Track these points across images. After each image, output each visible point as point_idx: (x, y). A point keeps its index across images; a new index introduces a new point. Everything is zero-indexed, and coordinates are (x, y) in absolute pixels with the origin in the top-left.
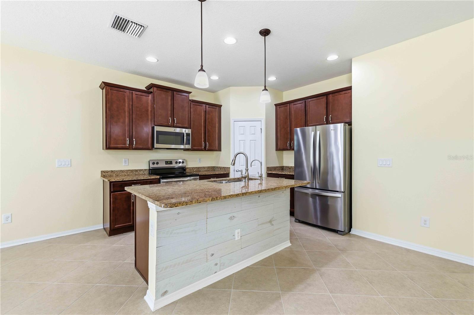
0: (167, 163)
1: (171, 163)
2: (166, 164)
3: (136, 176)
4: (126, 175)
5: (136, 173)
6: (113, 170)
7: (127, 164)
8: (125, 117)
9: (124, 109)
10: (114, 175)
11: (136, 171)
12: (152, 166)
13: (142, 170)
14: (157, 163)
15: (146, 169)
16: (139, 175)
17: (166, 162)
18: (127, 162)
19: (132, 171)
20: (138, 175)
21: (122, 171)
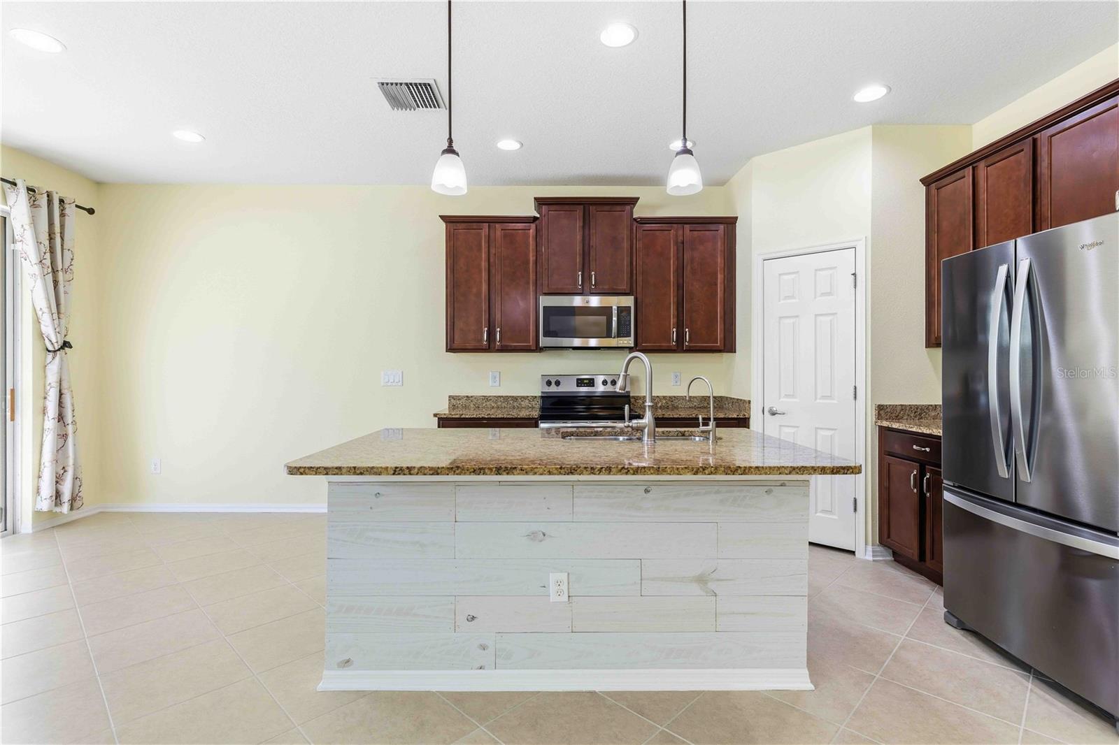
0: (580, 382)
1: (591, 383)
2: (578, 386)
3: (515, 411)
4: (493, 407)
5: (515, 404)
6: (470, 395)
7: (497, 383)
8: (481, 282)
9: (479, 265)
10: (472, 406)
11: (515, 399)
12: (548, 389)
13: (528, 397)
14: (558, 383)
15: (536, 397)
16: (520, 408)
17: (578, 380)
18: (498, 379)
19: (506, 398)
20: (518, 408)
21: (486, 398)
